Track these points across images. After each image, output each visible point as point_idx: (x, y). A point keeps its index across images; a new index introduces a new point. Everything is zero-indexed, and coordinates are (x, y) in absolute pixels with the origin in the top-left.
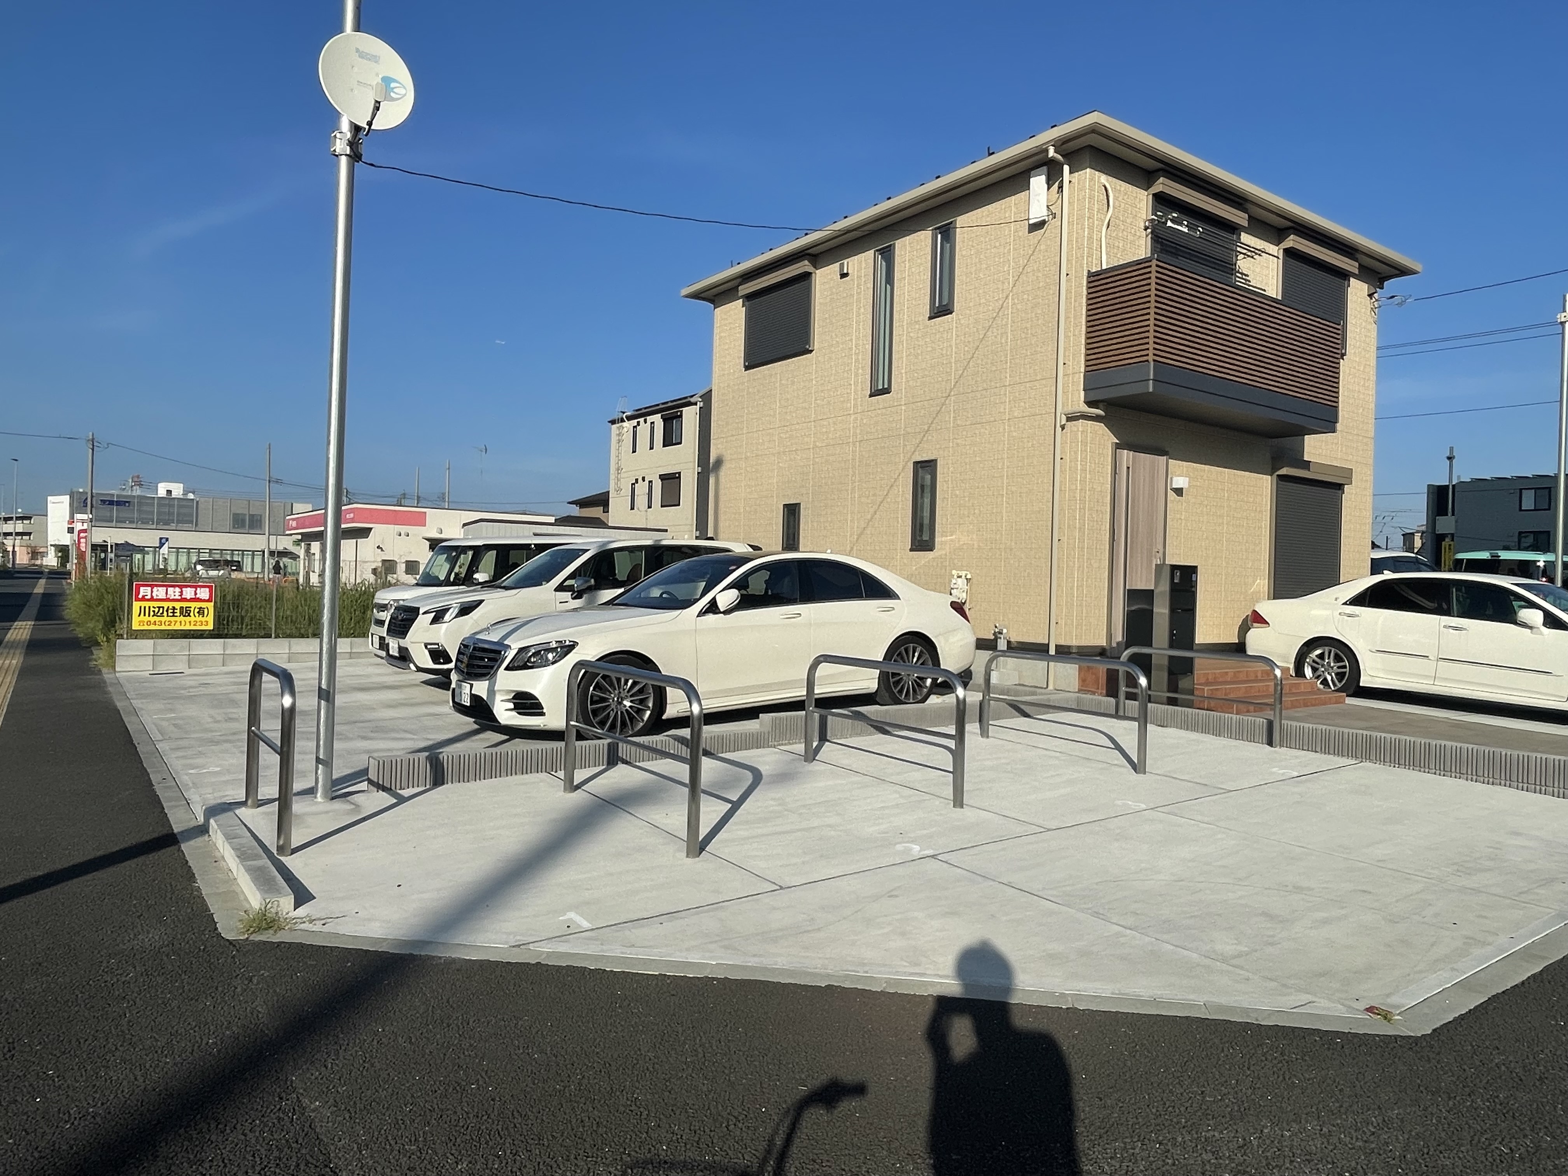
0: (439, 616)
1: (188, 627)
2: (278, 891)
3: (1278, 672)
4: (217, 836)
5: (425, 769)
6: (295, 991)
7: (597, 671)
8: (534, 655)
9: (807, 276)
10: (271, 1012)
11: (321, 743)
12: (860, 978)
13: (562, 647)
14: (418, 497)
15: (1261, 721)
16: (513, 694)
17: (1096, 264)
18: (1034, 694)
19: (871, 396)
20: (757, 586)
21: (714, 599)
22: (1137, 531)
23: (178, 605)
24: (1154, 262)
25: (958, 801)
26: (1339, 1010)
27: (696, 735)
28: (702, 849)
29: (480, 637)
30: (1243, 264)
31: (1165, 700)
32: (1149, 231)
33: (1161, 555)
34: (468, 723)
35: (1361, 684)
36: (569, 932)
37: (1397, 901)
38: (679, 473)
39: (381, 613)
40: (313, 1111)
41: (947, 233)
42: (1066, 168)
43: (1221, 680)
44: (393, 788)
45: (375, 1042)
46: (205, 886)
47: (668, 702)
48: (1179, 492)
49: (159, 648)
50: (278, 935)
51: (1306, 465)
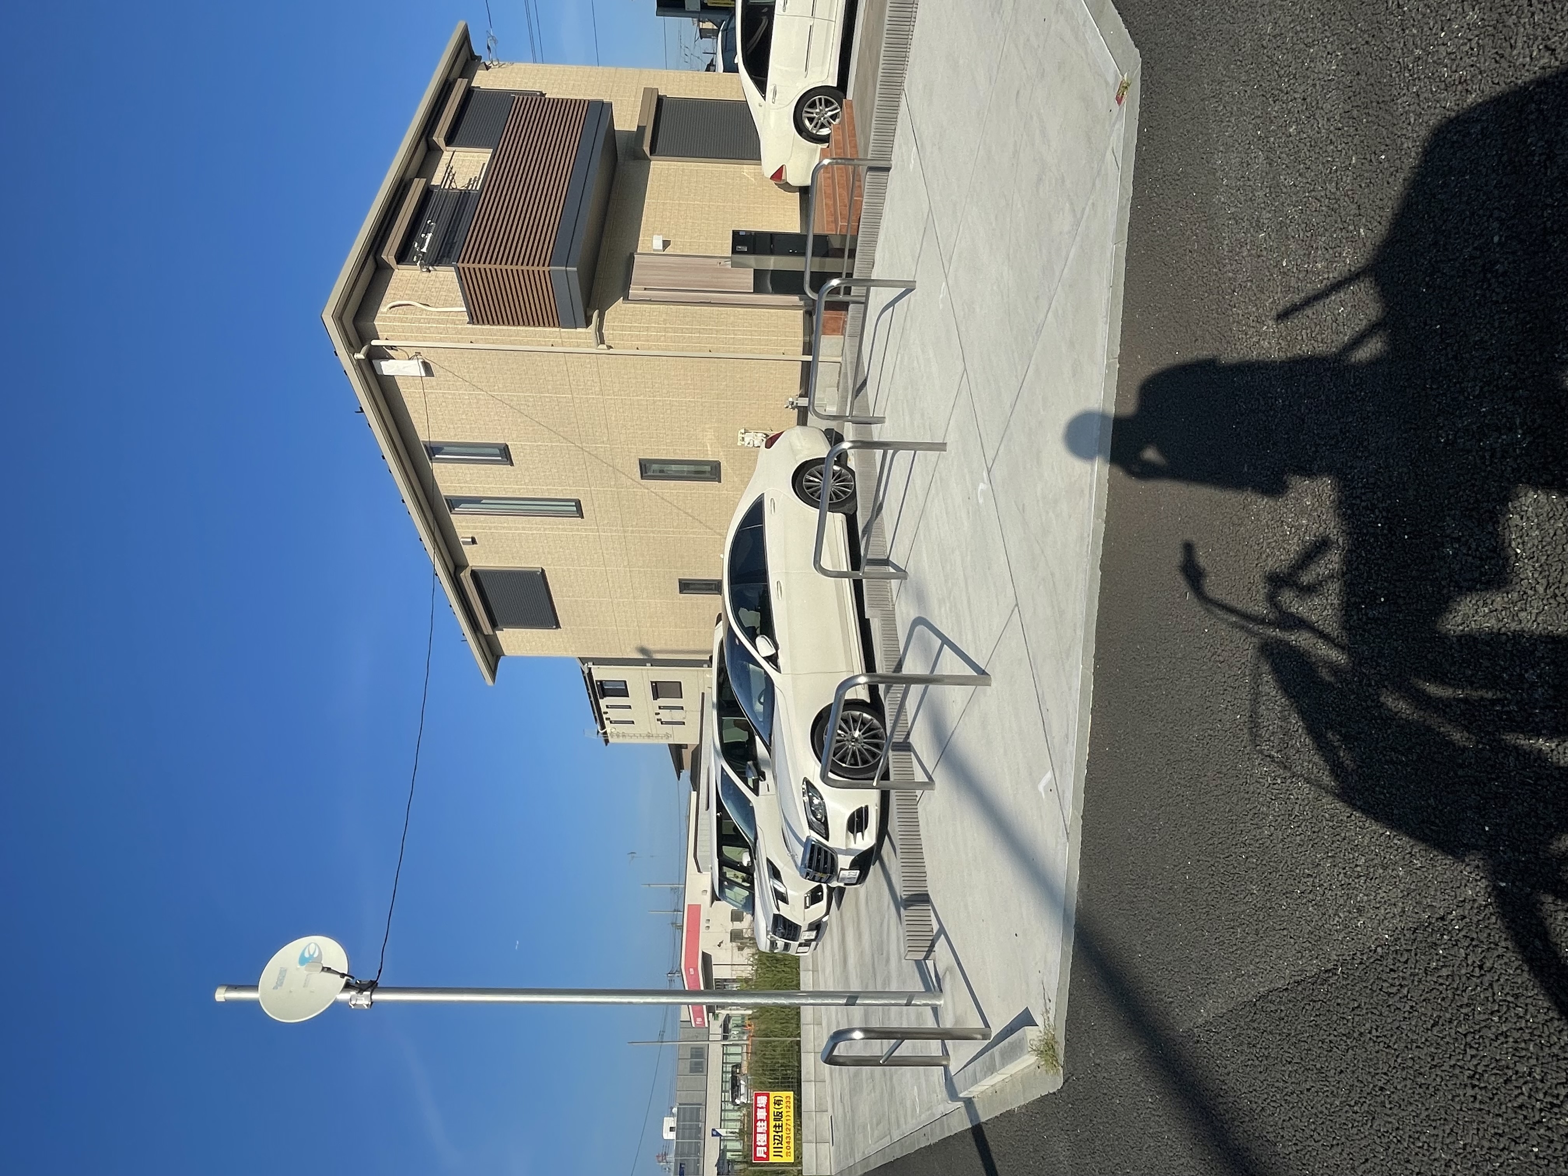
0: (781, 897)
1: (792, 1114)
2: (1022, 1040)
3: (826, 162)
4: (974, 1091)
5: (915, 911)
6: (1106, 1028)
7: (830, 761)
8: (815, 816)
9: (474, 574)
10: (1125, 1048)
11: (893, 1002)
12: (1094, 542)
13: (808, 792)
14: (675, 911)
15: (869, 177)
16: (850, 833)
17: (462, 316)
18: (846, 374)
19: (582, 517)
20: (752, 618)
21: (764, 658)
22: (700, 281)
23: (772, 1123)
24: (460, 265)
25: (941, 447)
26: (1120, 128)
27: (885, 679)
28: (983, 672)
29: (799, 862)
30: (460, 183)
31: (850, 260)
32: (431, 268)
33: (722, 261)
34: (875, 870)
35: (835, 85)
36: (1055, 789)
37: (1025, 68)
38: (652, 682)
39: (778, 945)
40: (1209, 1014)
41: (434, 450)
42: (374, 343)
43: (832, 209)
44: (931, 938)
45: (1150, 960)
46: (1016, 1102)
47: (855, 697)
48: (666, 244)
49: (810, 1138)
50: (1059, 1040)
51: (641, 129)
